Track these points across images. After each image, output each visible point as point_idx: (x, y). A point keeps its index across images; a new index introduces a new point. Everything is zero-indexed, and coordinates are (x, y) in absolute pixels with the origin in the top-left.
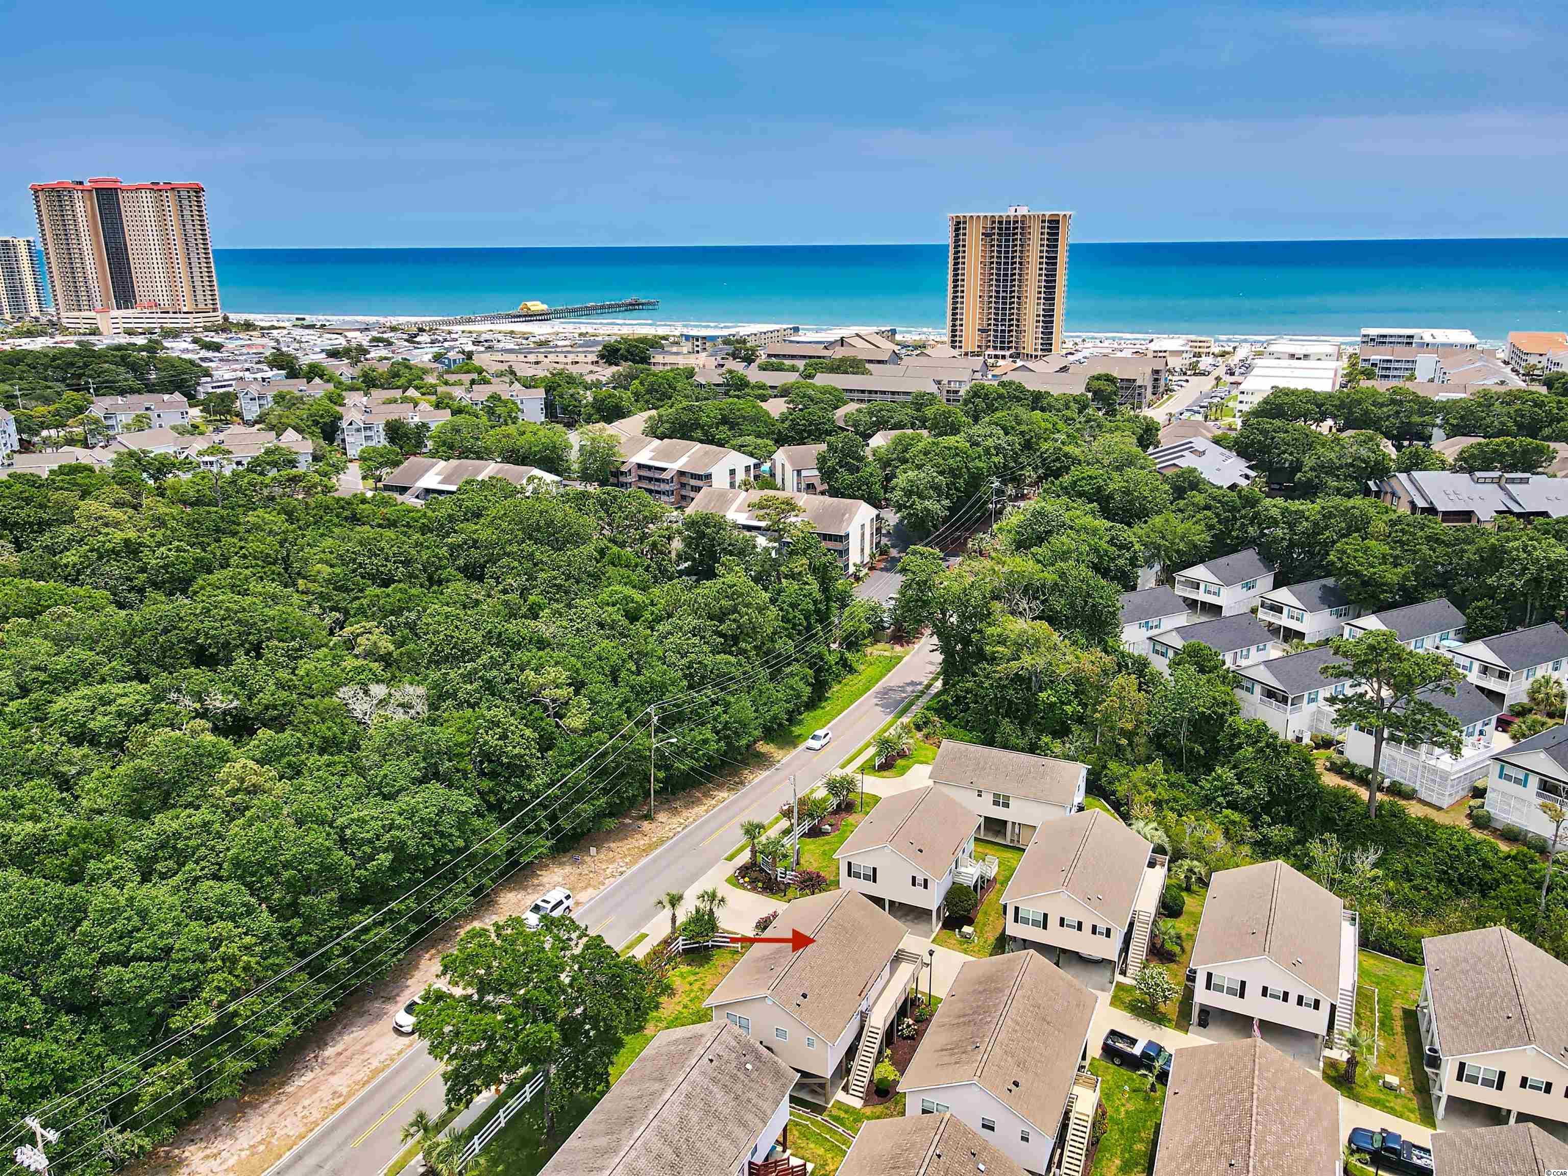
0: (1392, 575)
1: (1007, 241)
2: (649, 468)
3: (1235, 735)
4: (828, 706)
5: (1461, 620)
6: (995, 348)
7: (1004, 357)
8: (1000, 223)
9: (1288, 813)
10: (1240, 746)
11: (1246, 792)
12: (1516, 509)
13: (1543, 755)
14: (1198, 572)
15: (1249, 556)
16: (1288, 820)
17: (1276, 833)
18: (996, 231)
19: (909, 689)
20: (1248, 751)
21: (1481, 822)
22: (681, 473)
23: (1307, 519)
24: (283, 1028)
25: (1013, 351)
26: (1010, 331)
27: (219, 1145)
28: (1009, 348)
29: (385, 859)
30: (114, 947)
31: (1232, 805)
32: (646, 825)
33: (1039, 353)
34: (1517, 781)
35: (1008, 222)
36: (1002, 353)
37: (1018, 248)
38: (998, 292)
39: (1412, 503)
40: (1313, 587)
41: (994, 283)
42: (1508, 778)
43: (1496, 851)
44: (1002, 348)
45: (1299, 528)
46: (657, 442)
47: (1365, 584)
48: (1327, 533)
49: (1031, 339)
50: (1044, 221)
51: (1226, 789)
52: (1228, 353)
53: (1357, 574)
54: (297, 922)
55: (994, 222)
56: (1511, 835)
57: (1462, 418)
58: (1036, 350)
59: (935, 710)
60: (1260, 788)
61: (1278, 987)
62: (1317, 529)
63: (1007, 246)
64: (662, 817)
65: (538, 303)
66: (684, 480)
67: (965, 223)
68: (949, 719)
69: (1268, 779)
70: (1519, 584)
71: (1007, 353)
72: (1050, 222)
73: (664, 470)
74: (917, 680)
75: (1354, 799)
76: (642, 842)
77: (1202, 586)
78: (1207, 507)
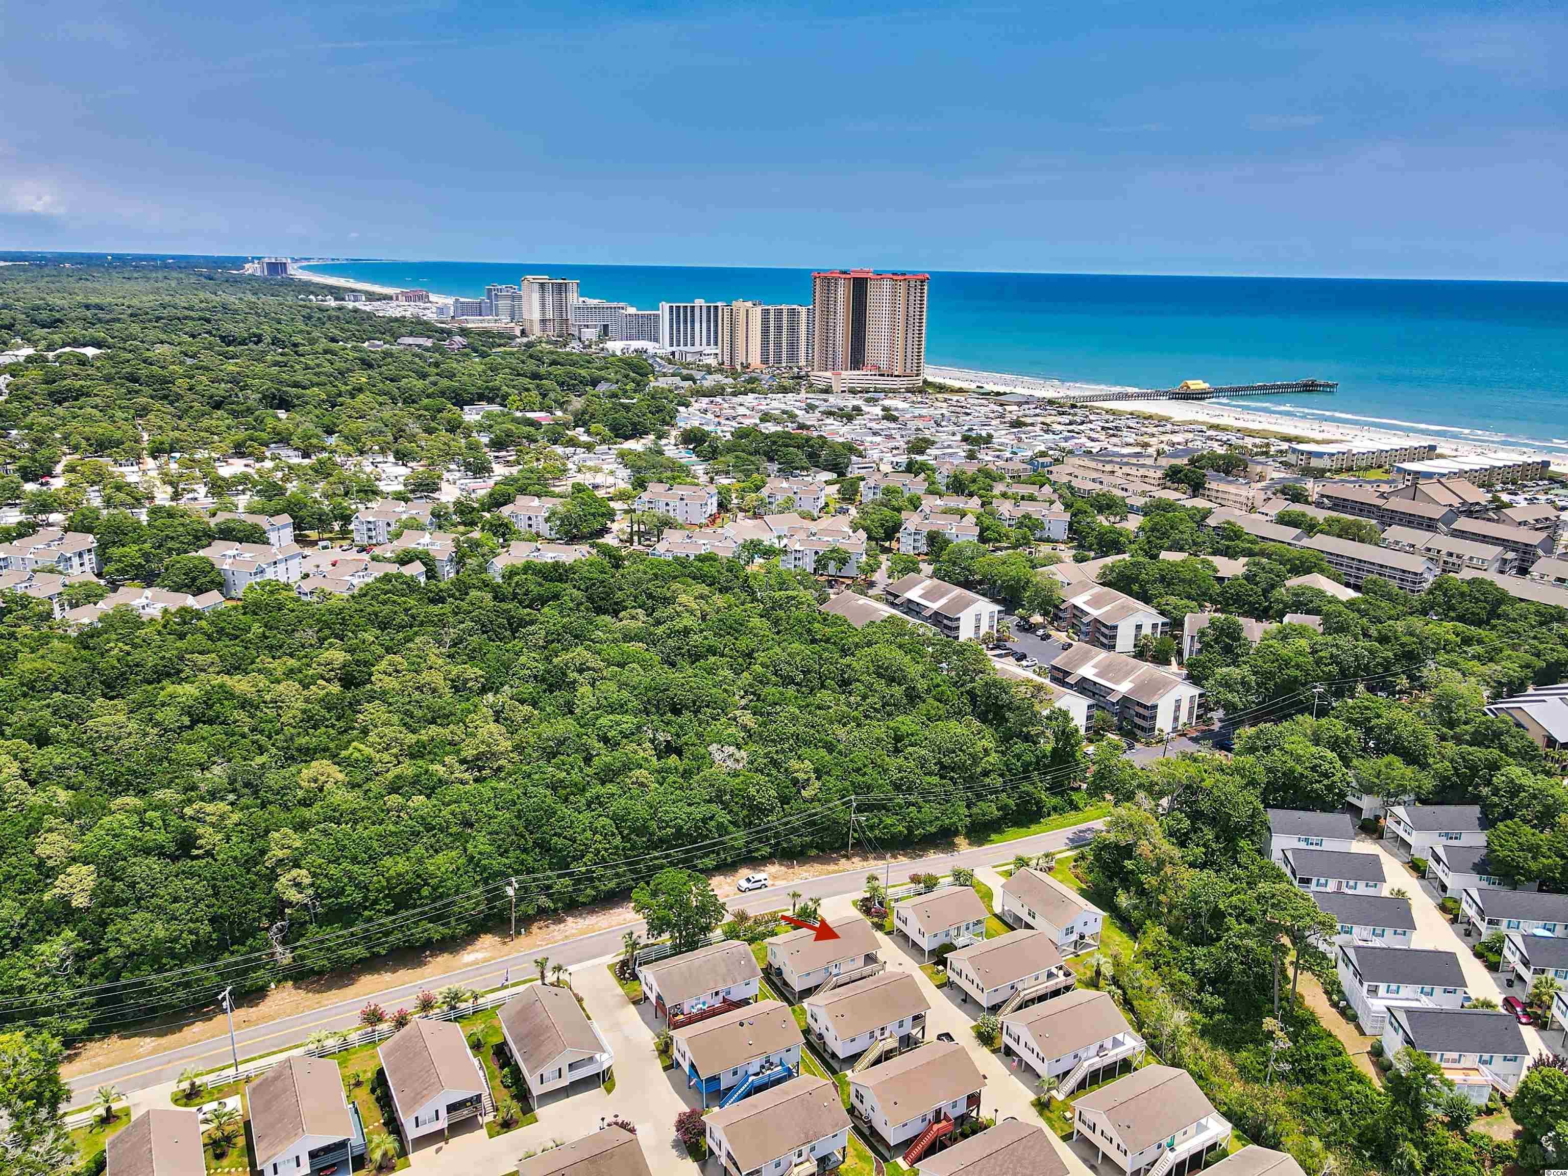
2: (1079, 610)
4: (1034, 828)
14: (1401, 812)
15: (1468, 812)
22: (1098, 621)
24: (612, 885)
27: (579, 920)
29: (670, 831)
30: (559, 831)
32: (843, 860)
46: (1098, 588)
54: (628, 845)
64: (856, 860)
65: (1200, 382)
66: (1098, 625)
73: (1089, 614)
76: (832, 867)
77: (1402, 825)
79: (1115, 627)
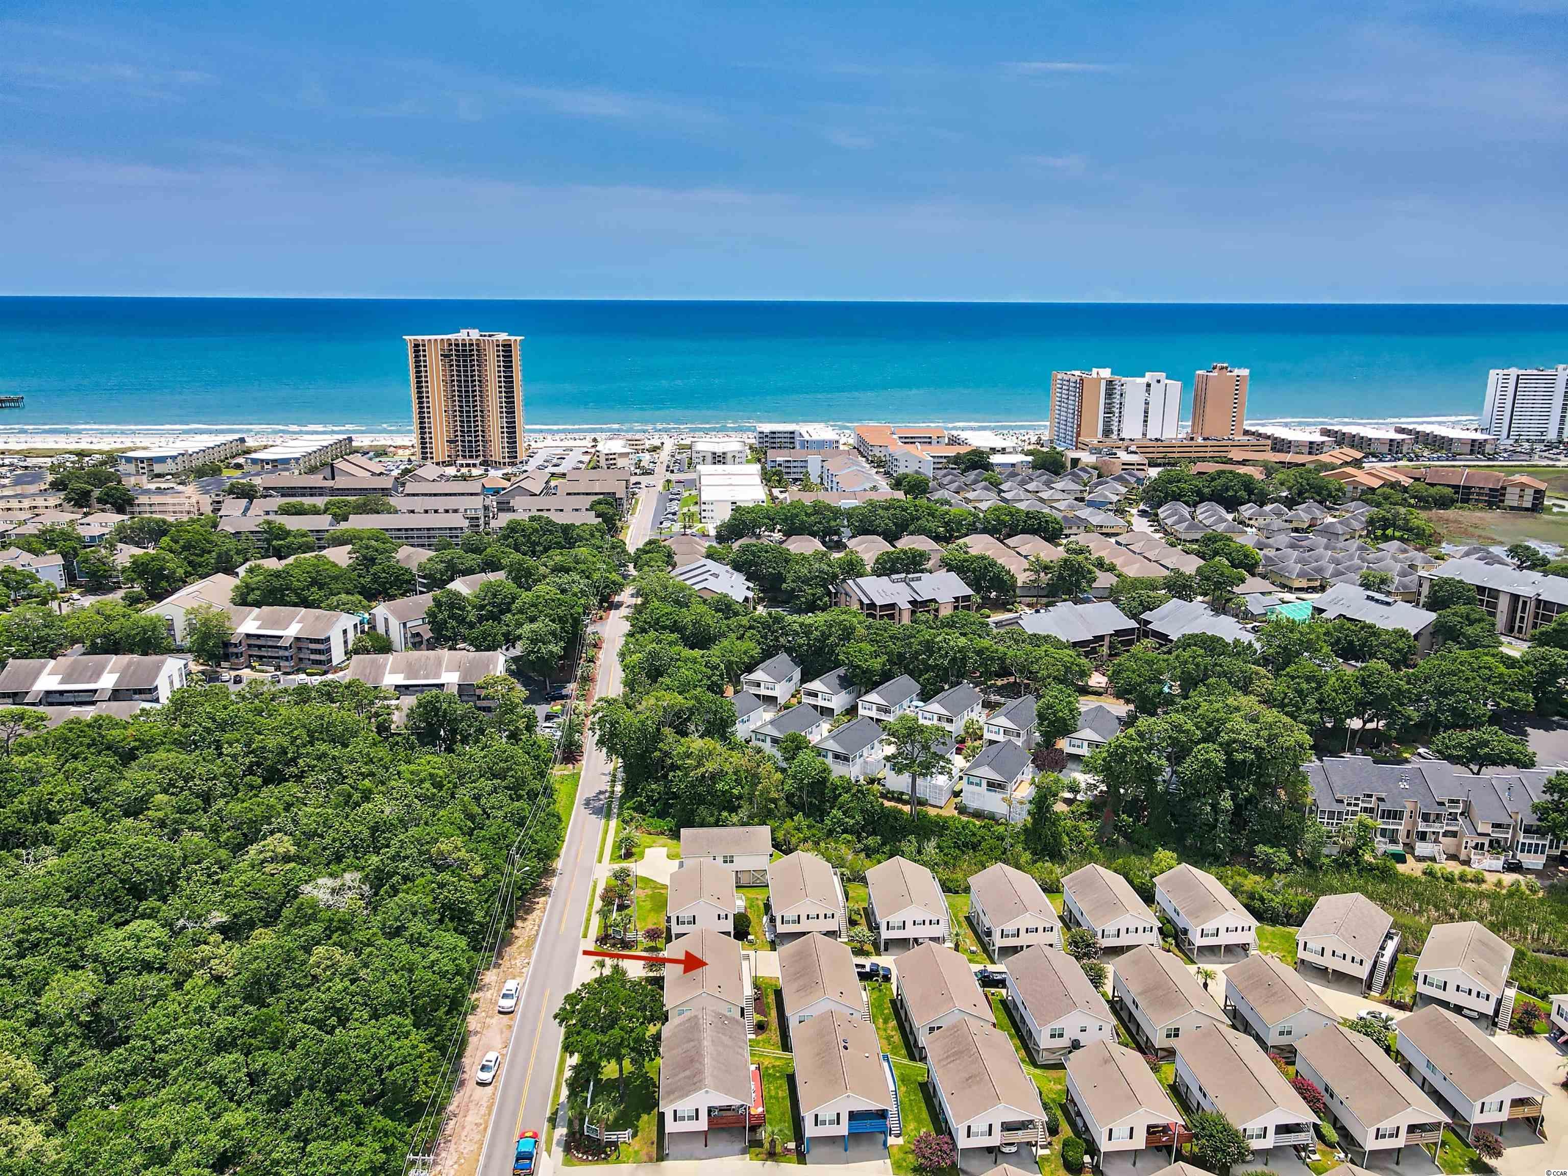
0: (877, 664)
1: (464, 361)
2: (259, 637)
3: (836, 789)
5: (917, 688)
6: (464, 457)
7: (474, 465)
8: (457, 345)
9: (874, 829)
10: (840, 795)
11: (852, 822)
12: (919, 599)
13: (987, 768)
14: (758, 675)
15: (783, 658)
16: (874, 833)
17: (872, 841)
18: (454, 352)
19: (602, 797)
20: (846, 797)
21: (962, 810)
22: (297, 639)
23: (816, 629)
25: (482, 458)
26: (476, 441)
28: (477, 456)
31: (845, 831)
32: (515, 931)
33: (507, 460)
34: (977, 784)
35: (464, 345)
36: (471, 462)
37: (476, 368)
38: (461, 407)
39: (860, 601)
40: (832, 676)
41: (457, 398)
42: (972, 783)
43: (974, 825)
44: (471, 457)
45: (812, 637)
46: (257, 610)
47: (864, 672)
48: (832, 639)
49: (497, 447)
50: (498, 346)
51: (840, 822)
52: (658, 448)
53: (858, 667)
55: (450, 345)
56: (978, 814)
57: (861, 521)
58: (504, 458)
59: (633, 809)
60: (859, 817)
61: (919, 919)
62: (825, 636)
63: (466, 366)
64: (519, 923)
66: (303, 645)
67: (424, 345)
68: (644, 812)
69: (862, 811)
70: (946, 663)
71: (477, 462)
72: (504, 346)
73: (281, 637)
74: (603, 789)
75: (900, 812)
76: (520, 942)
77: (762, 685)
78: (751, 627)
79: (328, 639)
